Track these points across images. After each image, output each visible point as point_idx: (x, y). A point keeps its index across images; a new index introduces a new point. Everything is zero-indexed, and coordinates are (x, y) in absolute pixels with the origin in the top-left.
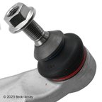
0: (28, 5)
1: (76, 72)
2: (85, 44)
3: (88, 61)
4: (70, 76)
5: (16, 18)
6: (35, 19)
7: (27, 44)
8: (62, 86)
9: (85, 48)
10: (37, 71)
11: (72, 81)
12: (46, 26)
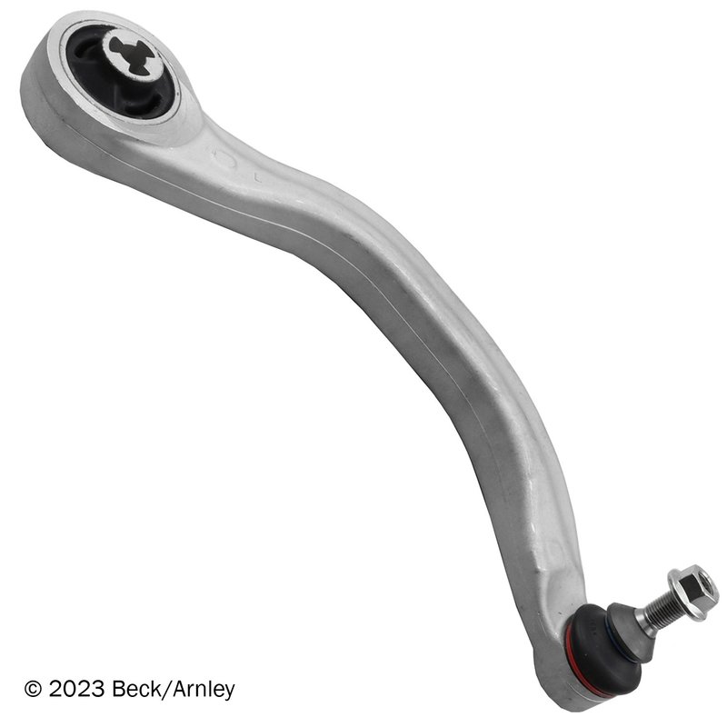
0: (710, 613)
1: (578, 672)
2: (619, 699)
3: (588, 696)
4: (570, 655)
5: (695, 586)
6: (685, 617)
7: (642, 593)
8: (556, 642)
9: (612, 696)
10: (584, 603)
11: (561, 661)
12: (669, 637)
